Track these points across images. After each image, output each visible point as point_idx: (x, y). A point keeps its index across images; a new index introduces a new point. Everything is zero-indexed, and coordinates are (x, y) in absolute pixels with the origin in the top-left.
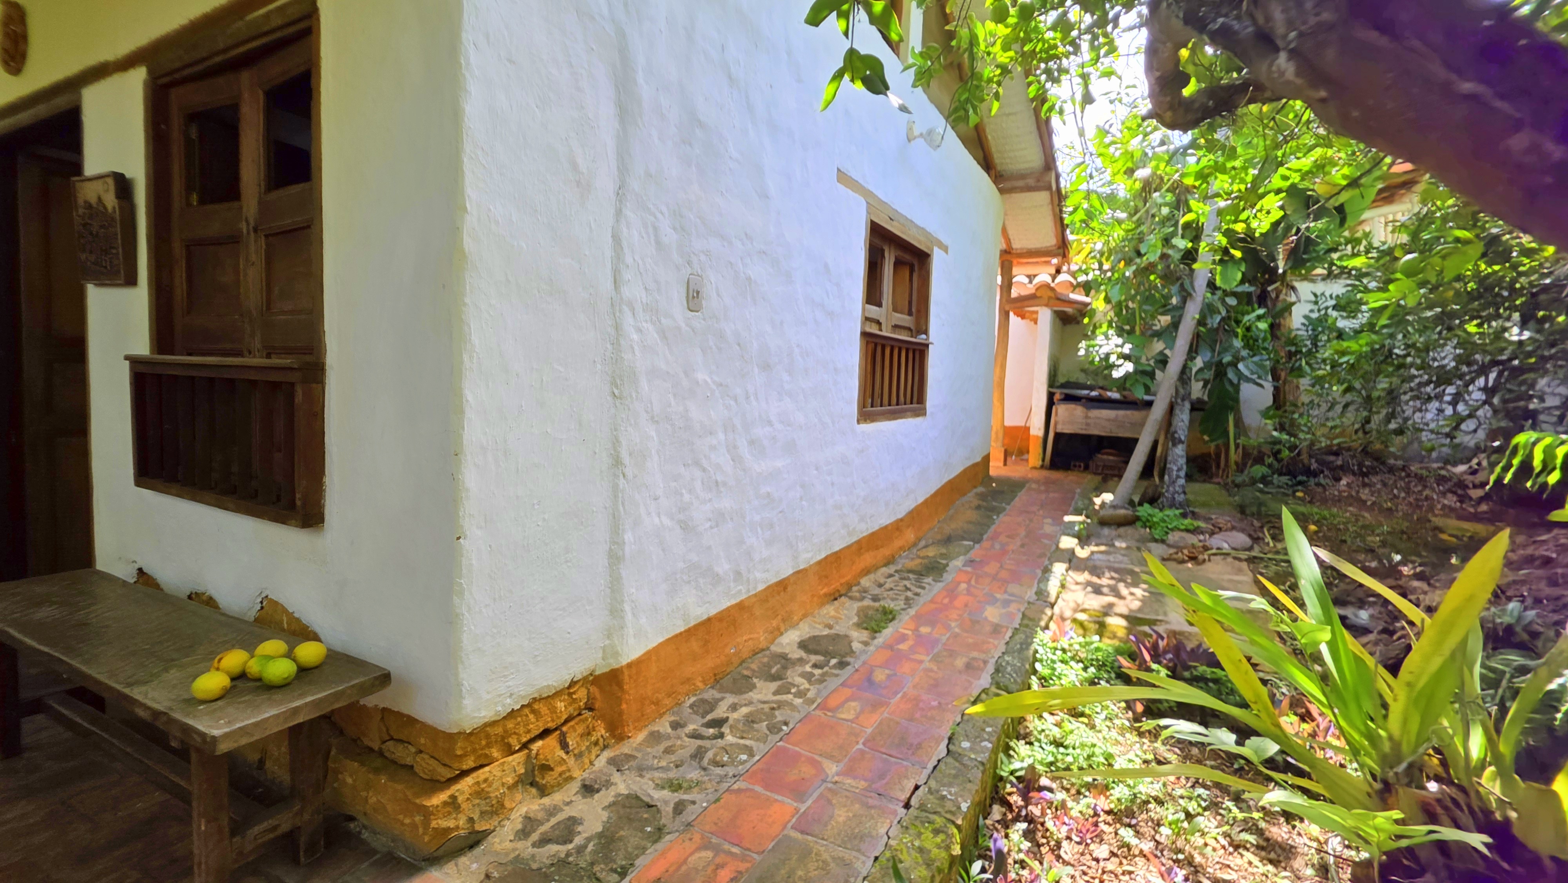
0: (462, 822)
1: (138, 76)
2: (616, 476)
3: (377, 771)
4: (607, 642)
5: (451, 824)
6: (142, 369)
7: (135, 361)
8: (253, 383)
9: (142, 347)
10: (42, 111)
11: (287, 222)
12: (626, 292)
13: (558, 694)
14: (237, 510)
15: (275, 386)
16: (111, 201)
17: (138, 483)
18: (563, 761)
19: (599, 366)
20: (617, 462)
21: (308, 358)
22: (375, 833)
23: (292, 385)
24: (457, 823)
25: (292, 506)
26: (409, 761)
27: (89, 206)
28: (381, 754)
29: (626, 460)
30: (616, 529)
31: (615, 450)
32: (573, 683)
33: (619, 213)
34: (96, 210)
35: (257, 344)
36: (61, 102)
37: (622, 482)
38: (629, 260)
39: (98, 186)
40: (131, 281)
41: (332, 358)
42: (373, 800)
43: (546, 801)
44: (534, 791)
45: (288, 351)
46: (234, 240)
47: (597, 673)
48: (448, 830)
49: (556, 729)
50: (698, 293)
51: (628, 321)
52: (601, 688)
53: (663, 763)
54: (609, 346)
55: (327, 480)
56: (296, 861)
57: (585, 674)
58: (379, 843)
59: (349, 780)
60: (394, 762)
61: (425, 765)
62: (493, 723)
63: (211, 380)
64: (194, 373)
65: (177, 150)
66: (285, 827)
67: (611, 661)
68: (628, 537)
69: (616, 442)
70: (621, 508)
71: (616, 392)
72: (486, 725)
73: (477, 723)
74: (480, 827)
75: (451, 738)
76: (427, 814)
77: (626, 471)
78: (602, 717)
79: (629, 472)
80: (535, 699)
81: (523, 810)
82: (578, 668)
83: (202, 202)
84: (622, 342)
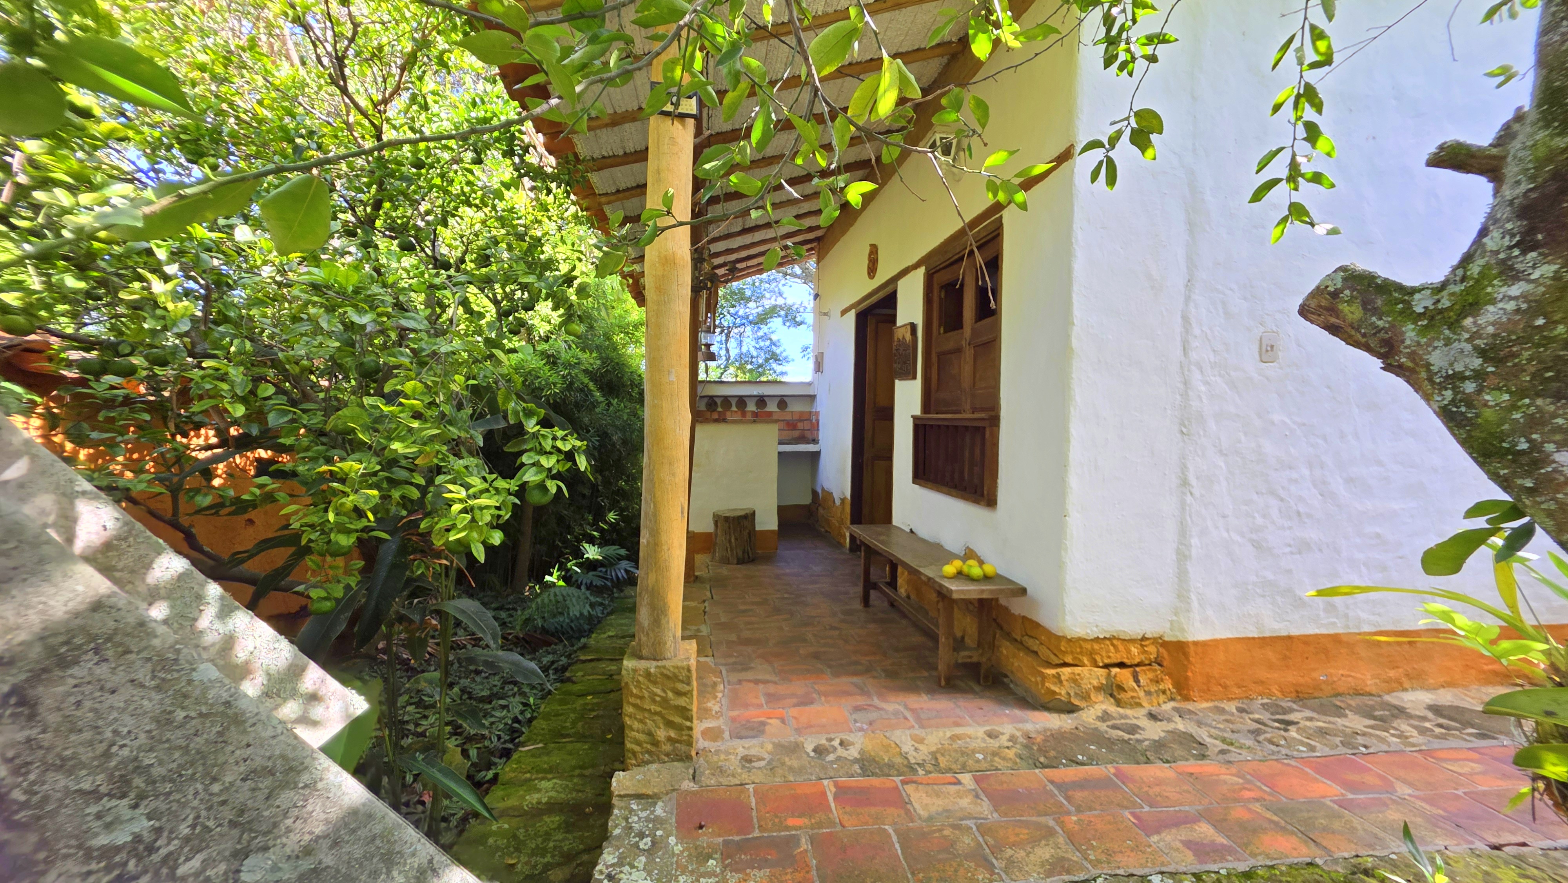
0: (1063, 692)
1: (922, 270)
2: (1184, 493)
3: (1019, 649)
4: (1175, 618)
5: (1057, 690)
6: (918, 422)
7: (915, 418)
8: (966, 427)
9: (918, 412)
10: (881, 295)
11: (985, 339)
12: (1194, 356)
13: (1132, 641)
14: (957, 496)
15: (977, 429)
16: (908, 337)
17: (914, 482)
18: (1134, 690)
19: (1169, 412)
20: (1185, 483)
21: (993, 413)
22: (1016, 685)
23: (984, 428)
24: (1062, 692)
25: (982, 495)
26: (1035, 648)
27: (899, 340)
28: (1021, 643)
29: (1193, 481)
30: (1183, 533)
31: (1183, 473)
32: (1144, 638)
33: (1188, 299)
34: (902, 342)
35: (968, 406)
36: (889, 290)
37: (1189, 499)
38: (1197, 331)
39: (902, 330)
40: (915, 378)
41: (1003, 414)
42: (1016, 664)
43: (1121, 710)
44: (1112, 700)
45: (983, 410)
46: (958, 351)
47: (1166, 639)
48: (1054, 693)
49: (1130, 666)
50: (1272, 347)
51: (1196, 376)
52: (1168, 651)
53: (1222, 726)
54: (1178, 397)
55: (999, 481)
56: (979, 682)
57: (1155, 635)
58: (1020, 691)
59: (1005, 652)
60: (1028, 649)
61: (1043, 652)
62: (1085, 640)
63: (947, 426)
64: (940, 423)
65: (936, 306)
66: (975, 659)
67: (1178, 634)
68: (1194, 541)
69: (1184, 468)
70: (1188, 519)
71: (1184, 430)
72: (1080, 639)
73: (1076, 635)
74: (1076, 702)
75: (1059, 638)
76: (1044, 677)
77: (1194, 491)
78: (1170, 675)
79: (1197, 492)
80: (1114, 637)
81: (1104, 707)
82: (1151, 629)
83: (945, 332)
84: (1190, 393)
